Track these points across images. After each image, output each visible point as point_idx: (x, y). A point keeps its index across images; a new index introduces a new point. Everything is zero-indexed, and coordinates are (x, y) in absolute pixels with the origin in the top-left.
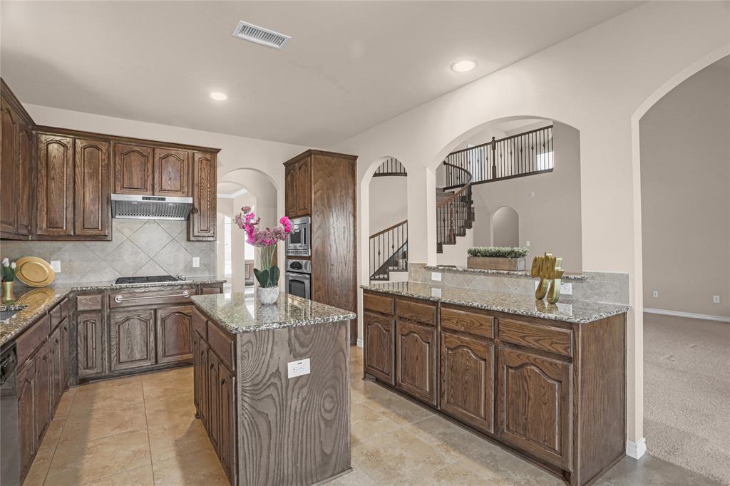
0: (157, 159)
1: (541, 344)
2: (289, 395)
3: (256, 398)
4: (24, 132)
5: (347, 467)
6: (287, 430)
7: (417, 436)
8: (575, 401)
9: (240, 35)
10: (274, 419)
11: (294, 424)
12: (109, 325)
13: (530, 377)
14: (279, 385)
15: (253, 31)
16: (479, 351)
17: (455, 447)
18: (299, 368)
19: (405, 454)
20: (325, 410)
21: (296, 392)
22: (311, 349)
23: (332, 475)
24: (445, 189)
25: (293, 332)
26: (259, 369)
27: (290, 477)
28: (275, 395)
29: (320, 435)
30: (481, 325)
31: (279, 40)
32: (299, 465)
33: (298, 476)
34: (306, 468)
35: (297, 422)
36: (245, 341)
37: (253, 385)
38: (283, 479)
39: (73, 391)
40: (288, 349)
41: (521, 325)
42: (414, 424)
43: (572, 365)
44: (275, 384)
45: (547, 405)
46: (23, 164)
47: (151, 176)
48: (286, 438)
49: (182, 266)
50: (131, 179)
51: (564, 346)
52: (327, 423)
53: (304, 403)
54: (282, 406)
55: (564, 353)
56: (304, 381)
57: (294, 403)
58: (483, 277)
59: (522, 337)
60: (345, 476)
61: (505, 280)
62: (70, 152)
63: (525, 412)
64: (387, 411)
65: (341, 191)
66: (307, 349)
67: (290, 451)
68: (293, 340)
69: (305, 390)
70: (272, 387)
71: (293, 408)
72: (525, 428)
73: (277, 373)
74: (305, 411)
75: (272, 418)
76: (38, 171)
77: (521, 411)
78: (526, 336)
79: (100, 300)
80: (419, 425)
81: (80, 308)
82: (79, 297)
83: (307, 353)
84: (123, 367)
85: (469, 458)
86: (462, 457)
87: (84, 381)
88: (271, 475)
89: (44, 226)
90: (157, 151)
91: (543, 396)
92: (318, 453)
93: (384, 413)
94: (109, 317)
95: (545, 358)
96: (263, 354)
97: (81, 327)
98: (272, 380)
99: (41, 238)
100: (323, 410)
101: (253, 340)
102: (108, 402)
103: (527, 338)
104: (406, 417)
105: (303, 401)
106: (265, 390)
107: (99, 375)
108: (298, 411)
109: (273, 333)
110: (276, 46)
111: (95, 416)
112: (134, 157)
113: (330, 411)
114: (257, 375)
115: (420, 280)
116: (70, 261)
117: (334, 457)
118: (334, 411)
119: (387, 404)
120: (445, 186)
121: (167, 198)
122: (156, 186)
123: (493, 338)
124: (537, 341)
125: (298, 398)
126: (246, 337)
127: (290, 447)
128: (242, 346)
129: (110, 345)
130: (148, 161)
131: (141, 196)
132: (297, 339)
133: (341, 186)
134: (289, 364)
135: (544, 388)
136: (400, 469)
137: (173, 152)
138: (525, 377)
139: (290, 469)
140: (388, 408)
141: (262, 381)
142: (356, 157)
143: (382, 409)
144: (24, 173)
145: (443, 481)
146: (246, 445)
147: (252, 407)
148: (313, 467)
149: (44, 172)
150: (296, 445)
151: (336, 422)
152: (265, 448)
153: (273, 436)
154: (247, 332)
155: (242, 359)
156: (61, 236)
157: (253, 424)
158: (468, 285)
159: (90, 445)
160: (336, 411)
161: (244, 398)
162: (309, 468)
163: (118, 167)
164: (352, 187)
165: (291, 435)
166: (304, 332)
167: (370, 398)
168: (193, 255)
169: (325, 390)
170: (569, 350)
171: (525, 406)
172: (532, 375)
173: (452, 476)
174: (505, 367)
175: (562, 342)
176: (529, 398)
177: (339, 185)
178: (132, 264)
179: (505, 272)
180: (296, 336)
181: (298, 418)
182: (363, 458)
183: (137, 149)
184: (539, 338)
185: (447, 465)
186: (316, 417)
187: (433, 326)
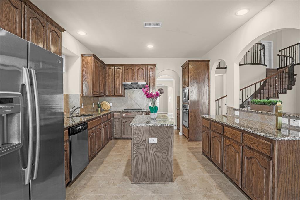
0: (136, 70)
1: (258, 148)
2: (149, 149)
3: (138, 148)
4: (102, 67)
5: (172, 181)
6: (148, 161)
7: (208, 180)
8: (273, 181)
9: (146, 27)
10: (144, 156)
11: (151, 160)
12: (122, 123)
13: (254, 163)
14: (146, 145)
15: (148, 24)
16: (236, 148)
17: (222, 188)
18: (153, 141)
19: (198, 184)
20: (163, 158)
21: (152, 149)
22: (157, 135)
23: (165, 182)
24: (278, 69)
25: (151, 128)
26: (139, 139)
27: (149, 177)
28: (144, 148)
29: (160, 166)
30: (237, 136)
31: (159, 25)
32: (152, 174)
33: (152, 177)
34: (155, 175)
35: (152, 159)
36: (135, 129)
37: (137, 143)
38: (147, 176)
39: (113, 141)
40: (149, 134)
41: (251, 138)
42: (210, 175)
43: (272, 161)
44: (144, 145)
45: (261, 179)
46: (102, 76)
47: (134, 76)
48: (148, 164)
49: (145, 105)
50: (129, 77)
51: (268, 150)
52: (163, 162)
53: (155, 153)
54: (147, 152)
55: (268, 155)
56: (155, 146)
57: (151, 152)
58: (256, 114)
59: (252, 144)
60: (170, 184)
61: (266, 116)
62: (113, 71)
63: (252, 181)
64: (203, 168)
65: (202, 76)
66: (156, 135)
67: (149, 169)
68: (151, 131)
69: (155, 149)
70: (143, 145)
71: (150, 154)
72: (252, 189)
73: (145, 141)
74: (155, 156)
75: (143, 155)
76: (106, 77)
77: (251, 180)
78: (253, 143)
79: (119, 115)
80: (212, 176)
81: (115, 117)
82: (114, 114)
83: (156, 136)
84: (125, 136)
85: (225, 194)
86: (222, 193)
87: (116, 138)
88: (142, 174)
89: (108, 93)
90: (136, 67)
91: (259, 174)
92: (160, 172)
93: (200, 168)
94: (122, 120)
95: (260, 155)
96: (140, 134)
97: (115, 122)
98: (143, 143)
99: (107, 96)
100: (162, 158)
101: (137, 129)
102: (118, 145)
103: (253, 144)
104: (209, 172)
105: (154, 152)
106: (141, 145)
107: (119, 138)
108: (152, 155)
109: (144, 127)
110: (159, 27)
111: (114, 148)
112: (130, 70)
113: (165, 158)
114: (138, 141)
115: (231, 114)
116: (115, 103)
117: (166, 175)
118: (166, 159)
119: (204, 165)
120: (278, 67)
121: (138, 83)
122: (136, 79)
123: (241, 143)
124: (257, 146)
125: (152, 151)
126: (135, 128)
127: (149, 167)
128: (134, 130)
129: (122, 129)
130: (133, 71)
131: (131, 83)
132: (153, 131)
133: (202, 74)
134: (149, 139)
135: (259, 170)
136: (191, 188)
137: (141, 67)
138: (252, 164)
139: (149, 174)
140: (204, 167)
141: (140, 142)
142: (209, 61)
143: (201, 166)
144: (102, 78)
145: (206, 198)
146: (134, 162)
147: (137, 150)
148: (158, 177)
149: (107, 77)
150: (151, 167)
151: (167, 163)
152: (141, 165)
153: (143, 161)
154: (134, 126)
155: (133, 134)
156: (111, 96)
157: (137, 155)
158: (250, 118)
159: (109, 155)
160: (167, 159)
161: (134, 147)
162: (156, 177)
163: (125, 74)
164: (208, 73)
165: (150, 163)
166: (155, 128)
167: (199, 161)
168: (148, 102)
169: (163, 150)
170: (270, 153)
171: (252, 178)
172: (255, 163)
173: (211, 198)
174: (245, 157)
175: (266, 148)
176: (254, 174)
177: (201, 74)
178: (130, 104)
179: (265, 112)
180: (152, 129)
181: (152, 158)
182: (180, 180)
183: (130, 67)
184: (258, 145)
185: (212, 193)
186: (159, 159)
187: (222, 134)
